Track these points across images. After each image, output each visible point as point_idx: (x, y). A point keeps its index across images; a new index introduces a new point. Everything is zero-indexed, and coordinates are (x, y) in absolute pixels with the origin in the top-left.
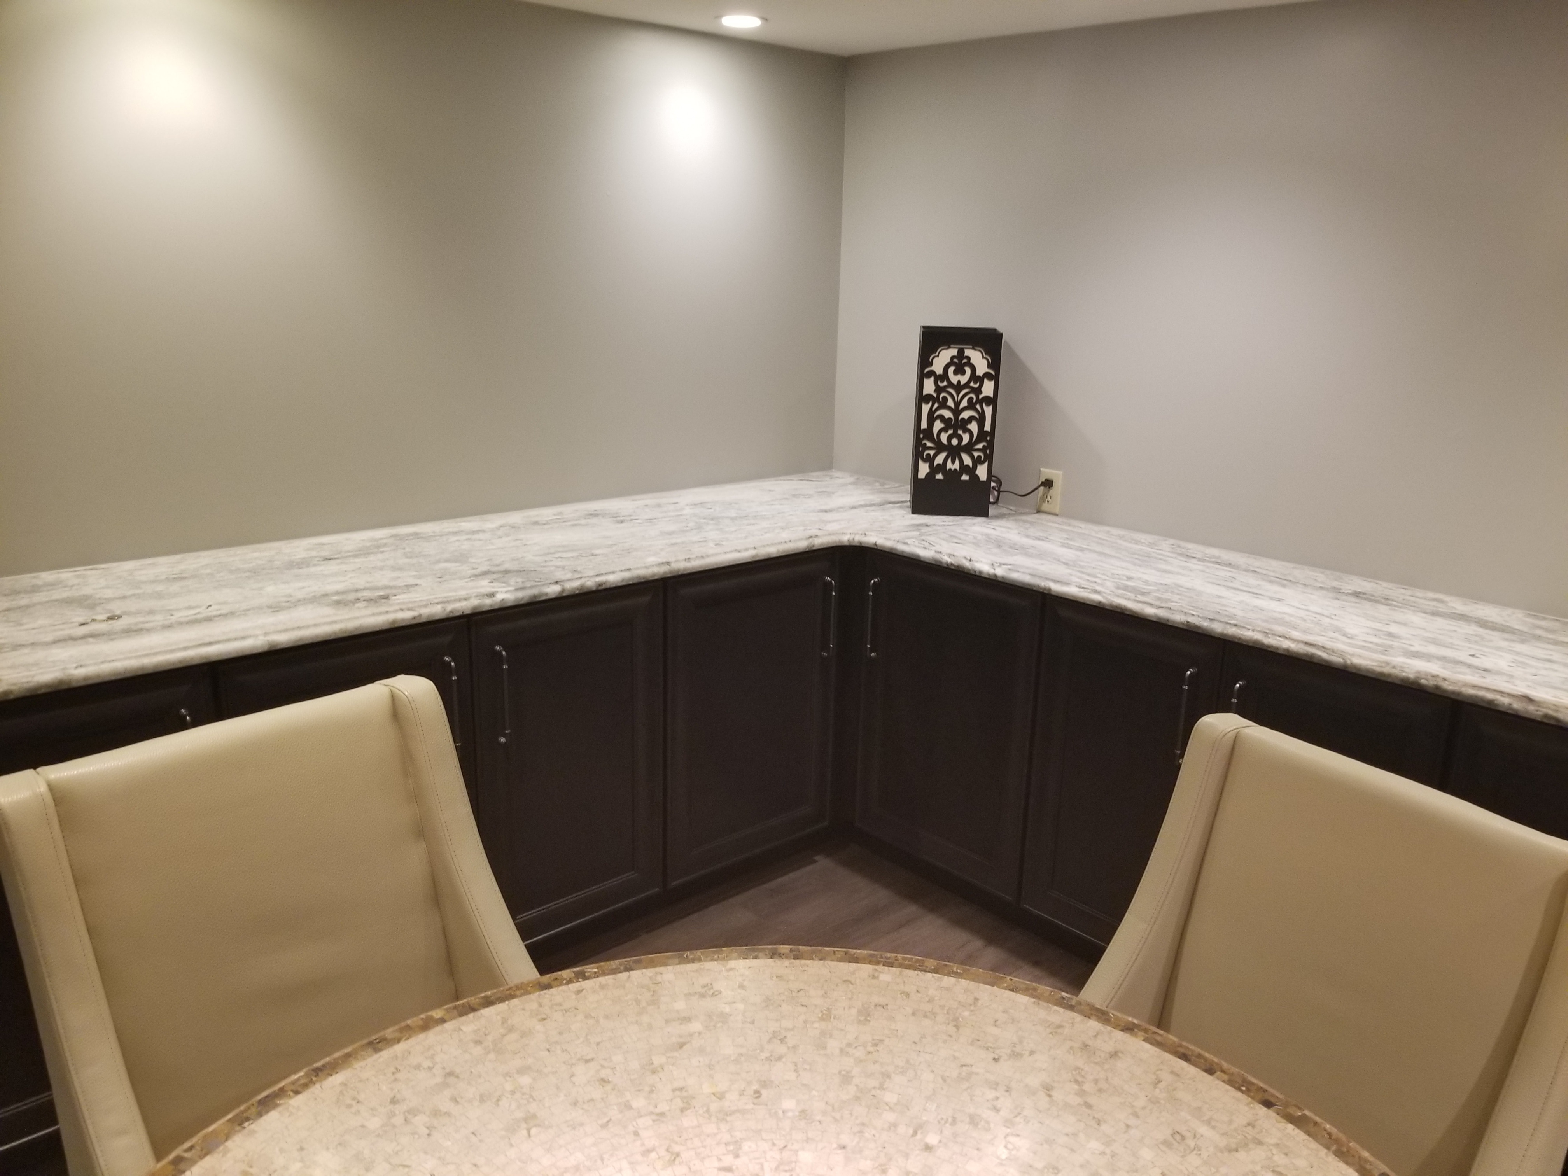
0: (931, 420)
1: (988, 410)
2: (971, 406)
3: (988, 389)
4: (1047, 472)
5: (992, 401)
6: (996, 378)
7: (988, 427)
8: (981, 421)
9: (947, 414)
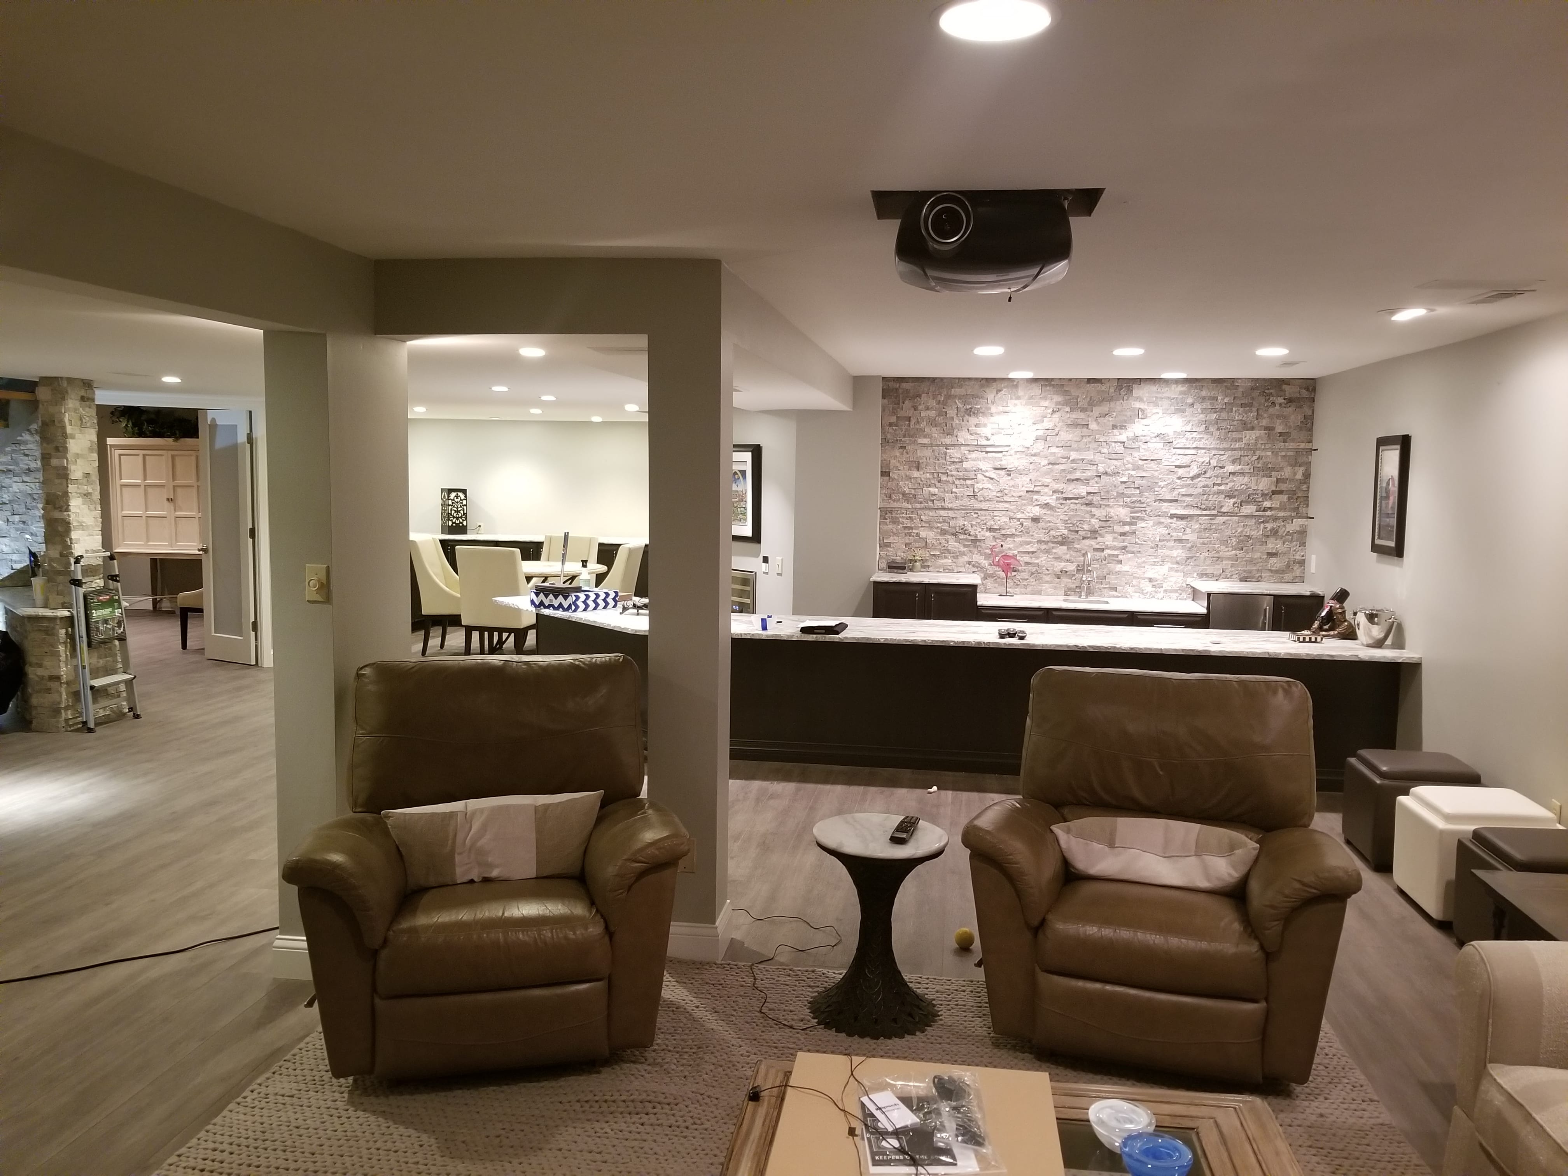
0: (451, 510)
1: (465, 507)
2: (461, 507)
3: (465, 502)
4: (479, 524)
5: (466, 505)
6: (466, 500)
7: (465, 512)
8: (464, 511)
9: (455, 509)
